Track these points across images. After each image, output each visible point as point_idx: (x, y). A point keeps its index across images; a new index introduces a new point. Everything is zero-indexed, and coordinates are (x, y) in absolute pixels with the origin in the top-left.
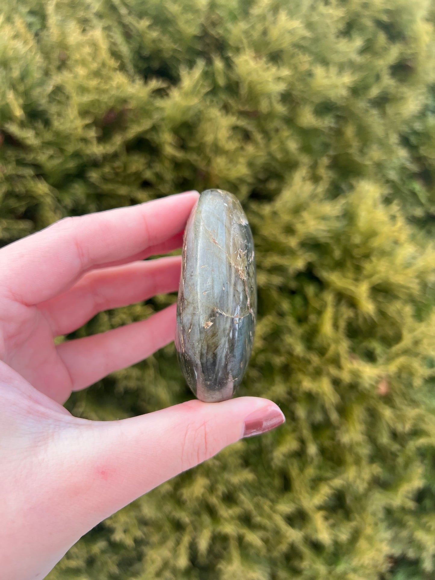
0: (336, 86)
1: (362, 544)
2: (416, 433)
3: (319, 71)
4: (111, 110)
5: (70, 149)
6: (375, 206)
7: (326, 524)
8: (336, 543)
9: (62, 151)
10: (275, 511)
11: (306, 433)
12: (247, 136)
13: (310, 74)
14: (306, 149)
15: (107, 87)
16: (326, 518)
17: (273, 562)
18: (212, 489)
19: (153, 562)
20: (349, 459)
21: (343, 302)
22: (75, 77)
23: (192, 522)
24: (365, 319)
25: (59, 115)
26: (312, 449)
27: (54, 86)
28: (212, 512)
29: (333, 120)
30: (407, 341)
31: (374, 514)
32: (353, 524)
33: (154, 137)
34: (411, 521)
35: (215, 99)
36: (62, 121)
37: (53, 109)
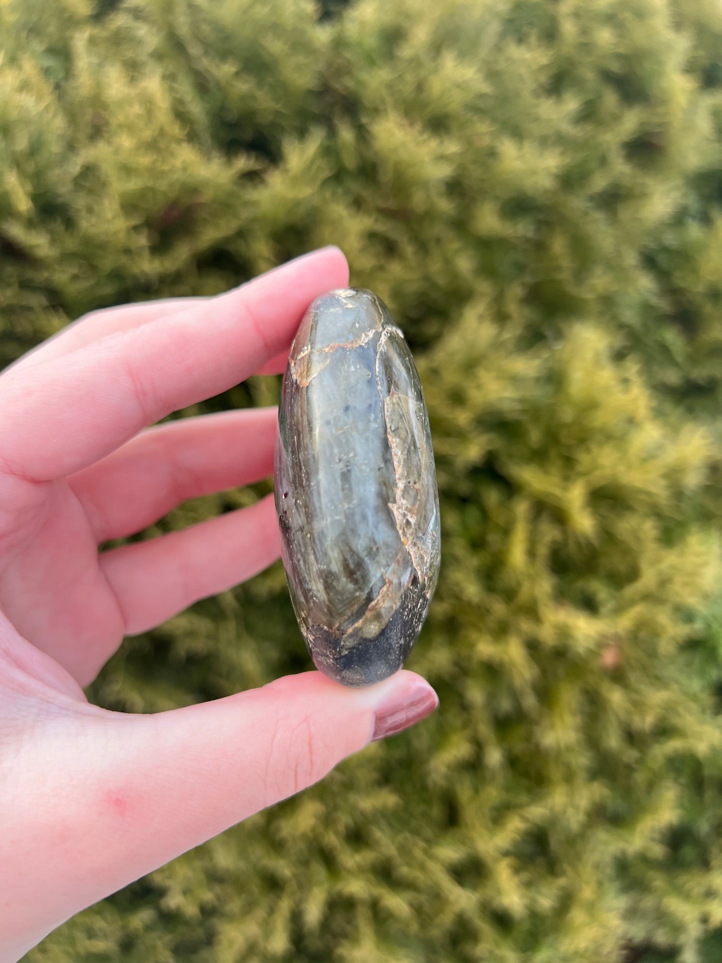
0: (534, 173)
1: (577, 916)
2: (664, 731)
3: (508, 149)
4: (173, 205)
5: (107, 264)
6: (597, 362)
7: (516, 880)
8: (534, 915)
9: (93, 268)
10: (431, 857)
11: (485, 730)
12: (390, 248)
13: (492, 153)
14: (486, 270)
15: (166, 168)
16: (517, 870)
17: (429, 947)
18: (327, 820)
19: (231, 943)
20: (555, 773)
21: (545, 517)
22: (116, 152)
23: (295, 876)
24: (579, 545)
25: (90, 210)
26: (494, 757)
27: (83, 166)
28: (328, 860)
29: (532, 227)
30: (648, 578)
31: (597, 866)
32: (562, 881)
33: (240, 247)
34: (658, 881)
35: (340, 190)
36: (94, 220)
37: (80, 202)
